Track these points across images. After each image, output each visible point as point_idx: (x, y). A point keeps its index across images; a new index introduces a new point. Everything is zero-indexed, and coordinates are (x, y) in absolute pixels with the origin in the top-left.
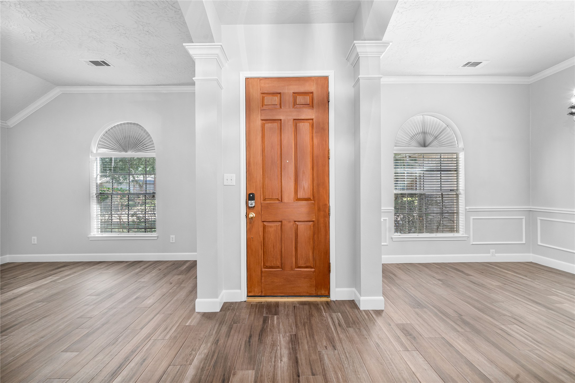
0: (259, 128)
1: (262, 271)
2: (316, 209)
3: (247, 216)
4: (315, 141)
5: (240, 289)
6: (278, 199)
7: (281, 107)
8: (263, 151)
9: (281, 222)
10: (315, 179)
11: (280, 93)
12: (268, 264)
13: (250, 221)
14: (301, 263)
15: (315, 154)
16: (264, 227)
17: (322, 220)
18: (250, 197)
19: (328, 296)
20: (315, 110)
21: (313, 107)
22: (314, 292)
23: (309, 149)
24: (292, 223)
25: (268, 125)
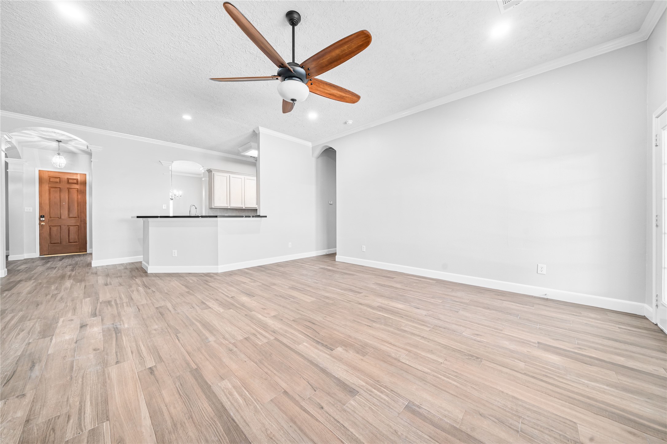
0: (48, 190)
1: (49, 245)
2: (80, 221)
3: (40, 224)
4: (79, 197)
5: (36, 253)
6: (58, 218)
7: (60, 183)
8: (50, 199)
9: (60, 226)
10: (79, 210)
11: (60, 178)
12: (52, 242)
13: (41, 227)
14: (71, 241)
15: (79, 201)
16: (50, 228)
17: (82, 225)
18: (41, 217)
19: (86, 252)
20: (79, 185)
21: (78, 184)
22: (78, 251)
23: (76, 199)
24: (66, 227)
25: (52, 189)
